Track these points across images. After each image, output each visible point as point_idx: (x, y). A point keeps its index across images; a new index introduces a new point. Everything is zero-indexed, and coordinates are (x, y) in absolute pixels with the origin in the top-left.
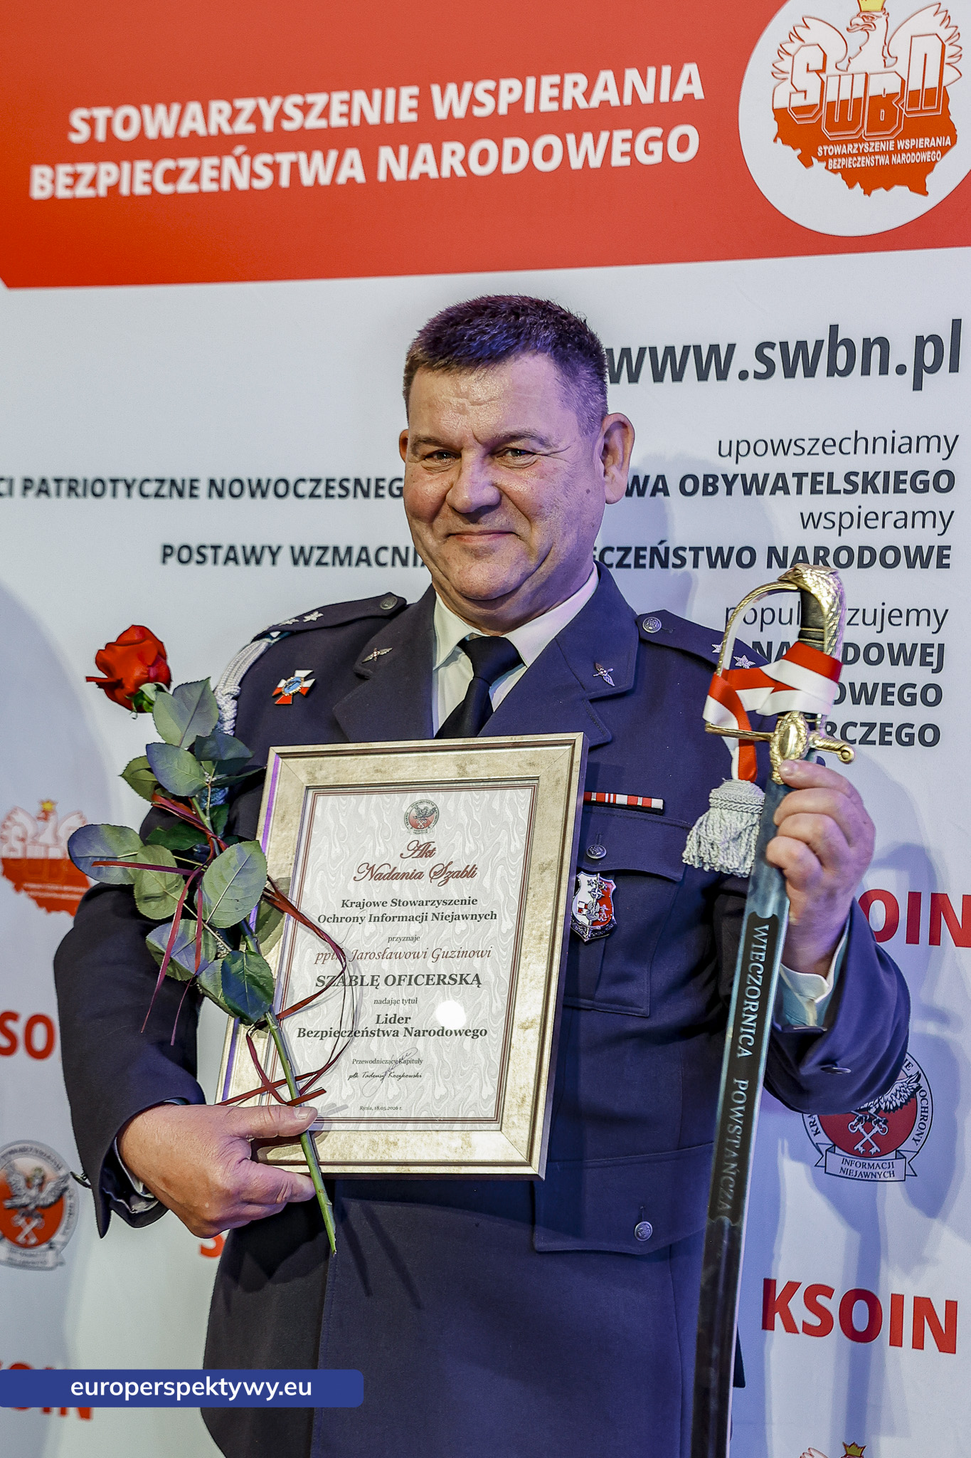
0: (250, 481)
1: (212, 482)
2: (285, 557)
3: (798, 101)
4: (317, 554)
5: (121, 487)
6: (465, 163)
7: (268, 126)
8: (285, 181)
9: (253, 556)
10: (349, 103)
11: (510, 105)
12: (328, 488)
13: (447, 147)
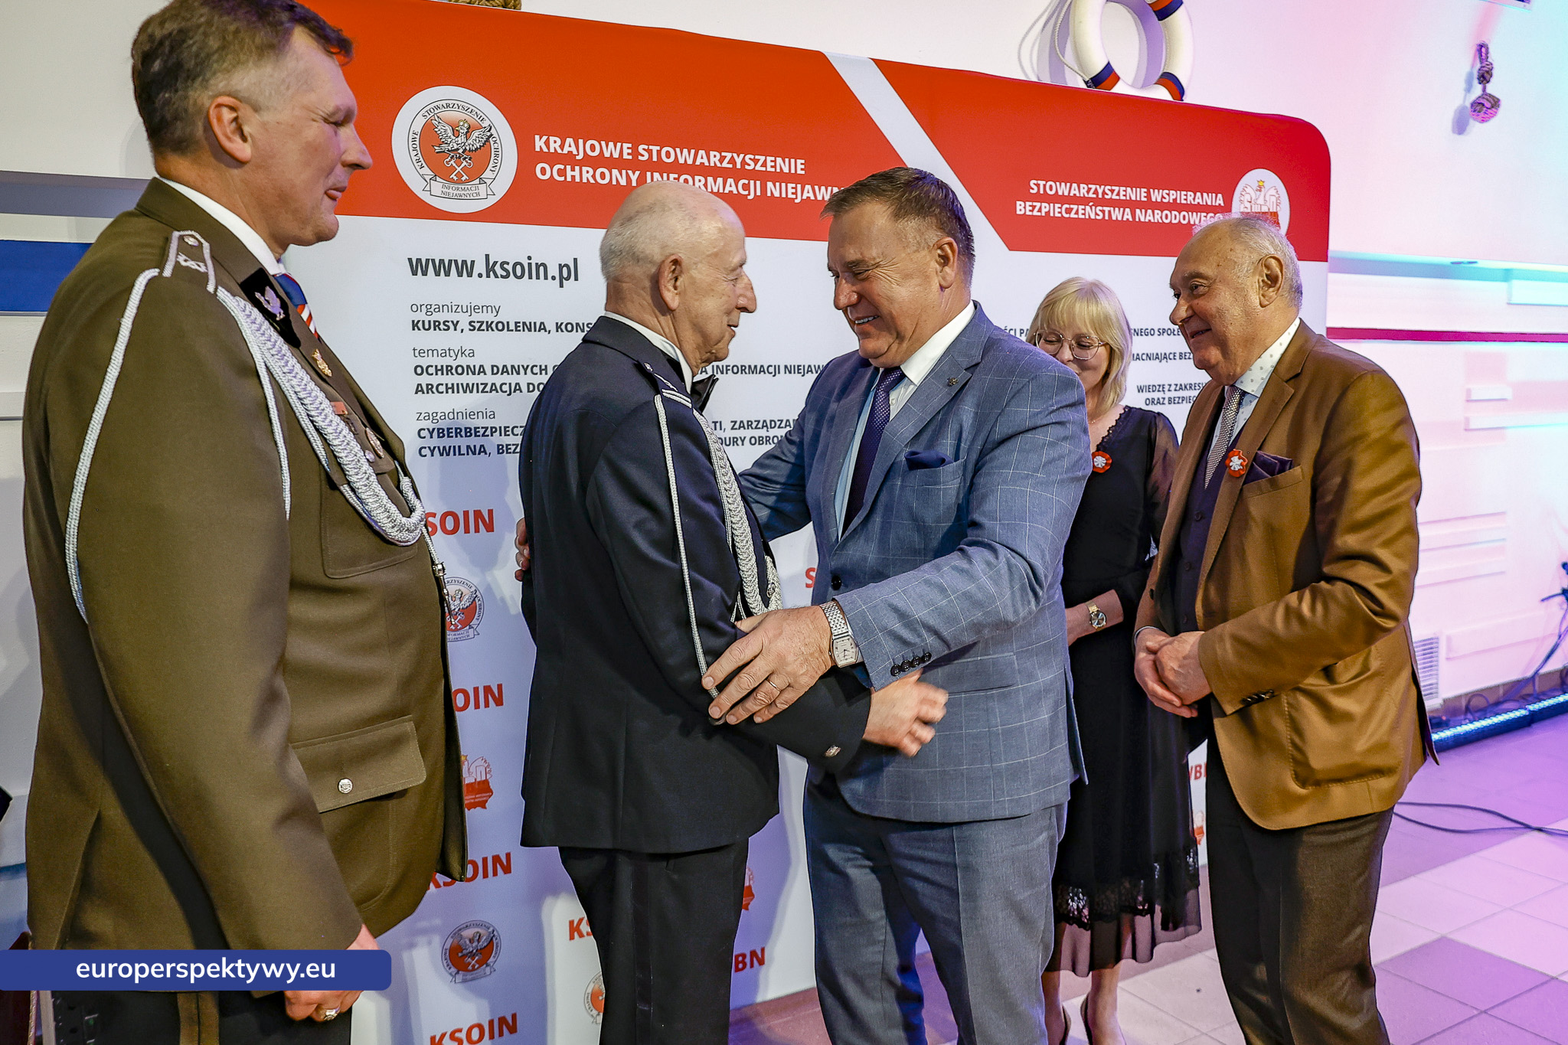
3: (1246, 210)
6: (1161, 218)
7: (1100, 196)
8: (1107, 217)
10: (1125, 191)
11: (1173, 200)
13: (1156, 212)
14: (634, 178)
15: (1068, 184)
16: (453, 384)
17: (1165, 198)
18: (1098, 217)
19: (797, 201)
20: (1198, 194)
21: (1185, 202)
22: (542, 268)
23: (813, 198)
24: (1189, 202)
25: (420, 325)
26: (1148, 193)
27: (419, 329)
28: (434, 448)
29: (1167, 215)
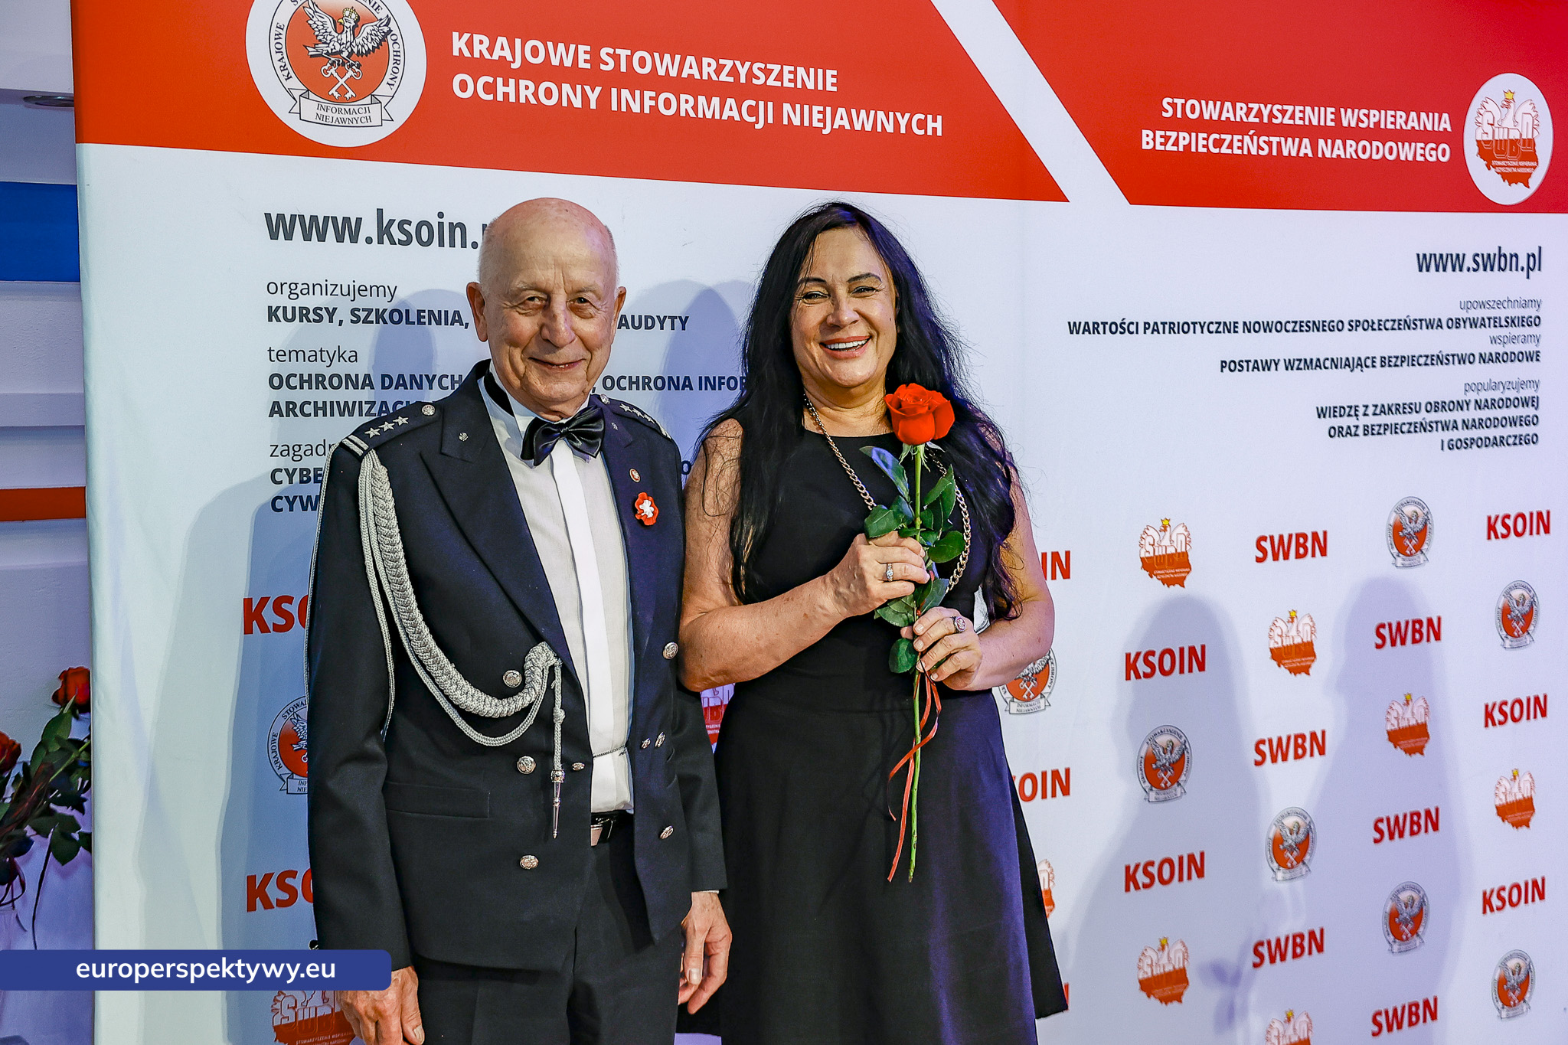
0: (1263, 322)
1: (1245, 323)
2: (1281, 365)
3: (1485, 137)
4: (1297, 363)
5: (1198, 327)
6: (1356, 151)
7: (1266, 120)
8: (1274, 153)
9: (1266, 366)
10: (1303, 112)
11: (1375, 124)
12: (1301, 326)
13: (1349, 142)
14: (593, 97)
15: (1218, 104)
16: (325, 403)
17: (1363, 122)
18: (1261, 153)
19: (826, 132)
20: (1413, 114)
21: (1392, 127)
22: (458, 231)
23: (848, 127)
24: (1398, 127)
25: (280, 313)
26: (1337, 114)
27: (278, 320)
28: (295, 497)
29: (1364, 147)
